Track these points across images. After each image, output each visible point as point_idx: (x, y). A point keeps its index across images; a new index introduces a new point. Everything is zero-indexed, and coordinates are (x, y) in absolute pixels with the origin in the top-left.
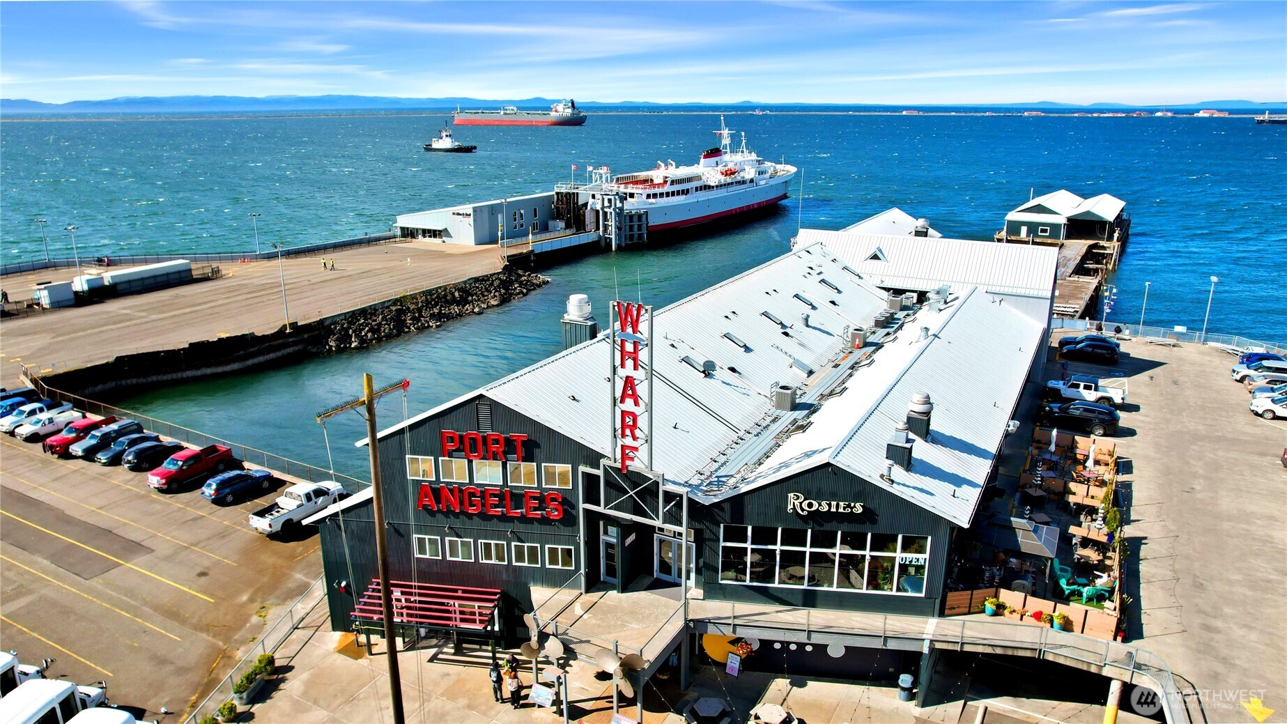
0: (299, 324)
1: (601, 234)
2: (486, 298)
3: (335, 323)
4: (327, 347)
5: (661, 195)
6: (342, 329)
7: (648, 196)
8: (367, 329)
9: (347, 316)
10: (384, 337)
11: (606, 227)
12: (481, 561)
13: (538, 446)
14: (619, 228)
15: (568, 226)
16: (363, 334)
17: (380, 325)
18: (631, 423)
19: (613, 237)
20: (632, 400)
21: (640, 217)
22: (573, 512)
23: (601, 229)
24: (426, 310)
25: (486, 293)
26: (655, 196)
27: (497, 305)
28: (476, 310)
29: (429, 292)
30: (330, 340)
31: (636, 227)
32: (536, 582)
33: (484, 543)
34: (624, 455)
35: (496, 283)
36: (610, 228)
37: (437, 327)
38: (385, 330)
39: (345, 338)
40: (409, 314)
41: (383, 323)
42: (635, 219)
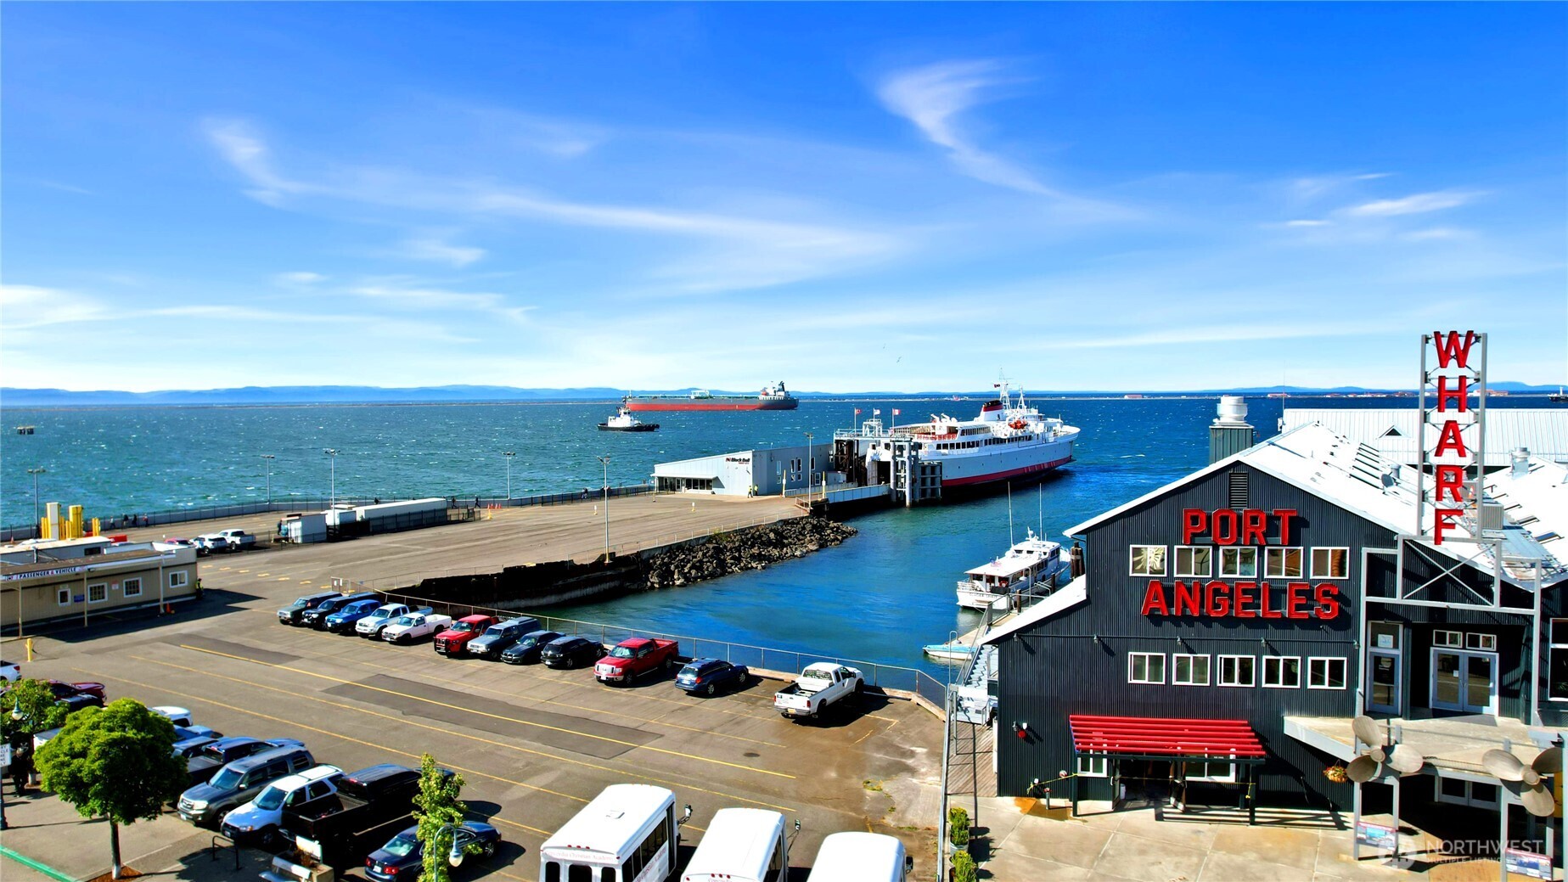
0: (617, 556)
1: (892, 487)
2: (802, 542)
3: (653, 557)
4: (649, 584)
5: (952, 446)
6: (663, 564)
7: (939, 447)
8: (689, 565)
9: (664, 551)
10: (708, 576)
11: (897, 478)
12: (1218, 685)
13: (1306, 524)
14: (913, 482)
15: (849, 480)
16: (686, 570)
17: (701, 561)
18: (1452, 479)
19: (907, 491)
20: (1456, 450)
21: (933, 468)
22: (1349, 610)
23: (892, 481)
24: (744, 549)
25: (801, 537)
26: (945, 446)
27: (816, 550)
28: (798, 553)
29: (742, 531)
30: (650, 576)
31: (929, 481)
32: (1292, 711)
33: (1225, 659)
34: (1439, 525)
35: (809, 527)
36: (903, 480)
37: (763, 568)
38: (708, 568)
39: (666, 575)
40: (728, 554)
41: (705, 560)
42: (928, 471)
